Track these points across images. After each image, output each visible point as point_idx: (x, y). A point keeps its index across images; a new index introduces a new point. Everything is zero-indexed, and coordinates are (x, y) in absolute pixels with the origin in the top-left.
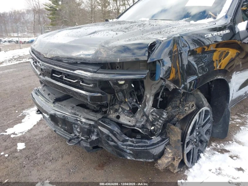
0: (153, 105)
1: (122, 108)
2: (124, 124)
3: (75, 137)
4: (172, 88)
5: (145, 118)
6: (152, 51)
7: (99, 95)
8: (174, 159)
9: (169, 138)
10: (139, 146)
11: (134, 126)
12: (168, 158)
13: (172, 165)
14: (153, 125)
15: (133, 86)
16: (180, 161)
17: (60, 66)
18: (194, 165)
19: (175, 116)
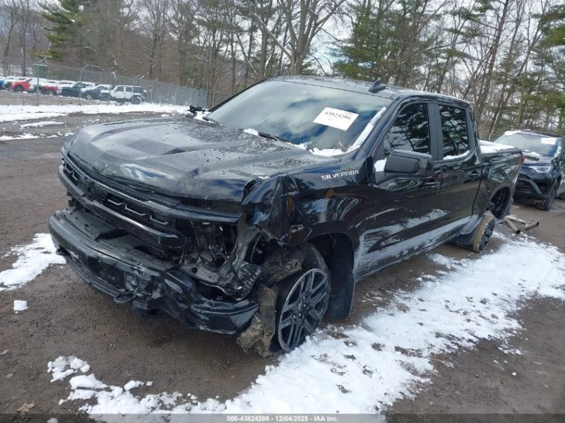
0: (245, 257)
1: (202, 258)
2: (202, 281)
3: (127, 293)
4: (271, 238)
5: (232, 274)
6: (249, 192)
7: (174, 236)
8: (263, 333)
9: (260, 303)
10: (218, 311)
11: (215, 284)
12: (254, 330)
13: (260, 342)
14: (242, 285)
15: (222, 230)
16: (271, 337)
17: (122, 191)
18: (294, 349)
19: (273, 274)
